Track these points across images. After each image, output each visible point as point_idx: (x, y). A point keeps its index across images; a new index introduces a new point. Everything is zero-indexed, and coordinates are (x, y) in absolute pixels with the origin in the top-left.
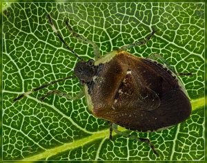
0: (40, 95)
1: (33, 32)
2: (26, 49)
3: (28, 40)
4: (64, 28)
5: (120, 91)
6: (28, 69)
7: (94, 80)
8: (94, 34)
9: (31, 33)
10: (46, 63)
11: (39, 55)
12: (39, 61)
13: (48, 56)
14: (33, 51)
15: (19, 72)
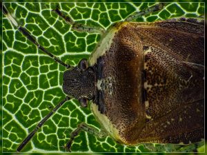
0: (62, 143)
1: (10, 46)
2: (11, 78)
3: (7, 62)
4: (57, 19)
5: (146, 85)
6: (26, 109)
7: (100, 88)
8: (107, 11)
9: (9, 49)
10: (51, 88)
11: (35, 79)
12: (39, 88)
13: (50, 75)
14: (23, 76)
15: (14, 118)
